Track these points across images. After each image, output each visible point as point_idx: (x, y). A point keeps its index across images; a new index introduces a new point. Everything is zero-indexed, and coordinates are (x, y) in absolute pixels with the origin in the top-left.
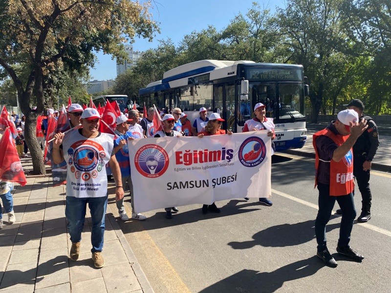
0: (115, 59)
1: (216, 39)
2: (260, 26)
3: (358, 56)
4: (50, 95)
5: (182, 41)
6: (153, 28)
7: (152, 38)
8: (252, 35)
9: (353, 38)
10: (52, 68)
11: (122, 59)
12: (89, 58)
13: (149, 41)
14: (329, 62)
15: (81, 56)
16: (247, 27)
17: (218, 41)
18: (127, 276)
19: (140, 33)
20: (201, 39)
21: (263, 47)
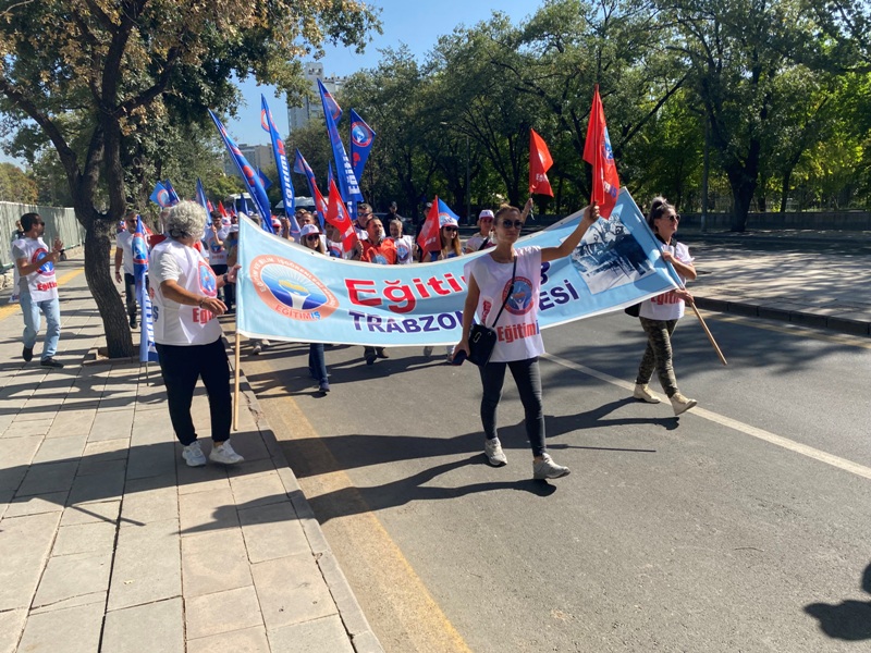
0: (284, 95)
1: (512, 41)
2: (612, 8)
3: (843, 71)
4: (140, 180)
5: (433, 50)
6: (365, 23)
7: (363, 45)
8: (594, 30)
9: (832, 31)
10: (140, 119)
11: (297, 94)
12: (223, 94)
13: (357, 51)
14: (774, 90)
15: (207, 90)
16: (582, 12)
17: (516, 47)
18: (306, 584)
19: (337, 35)
20: (475, 44)
21: (618, 58)
